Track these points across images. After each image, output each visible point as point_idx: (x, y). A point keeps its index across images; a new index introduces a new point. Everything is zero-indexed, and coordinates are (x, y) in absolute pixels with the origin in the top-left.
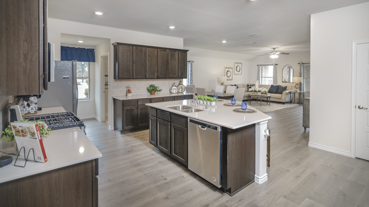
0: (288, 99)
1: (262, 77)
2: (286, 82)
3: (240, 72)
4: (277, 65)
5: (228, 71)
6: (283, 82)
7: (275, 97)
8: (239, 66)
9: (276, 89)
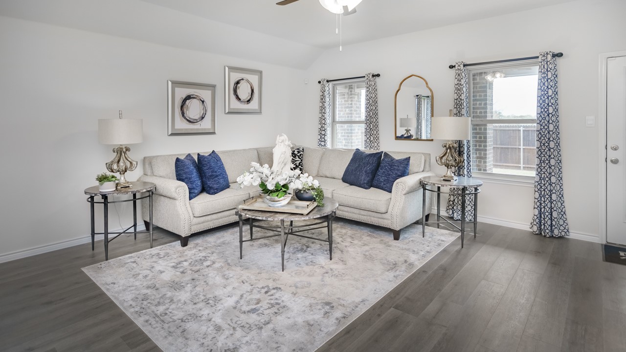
0: (415, 211)
1: (334, 121)
2: (409, 138)
3: (252, 102)
4: (378, 75)
5: (189, 97)
6: (397, 138)
7: (363, 207)
8: (248, 81)
9: (369, 168)
